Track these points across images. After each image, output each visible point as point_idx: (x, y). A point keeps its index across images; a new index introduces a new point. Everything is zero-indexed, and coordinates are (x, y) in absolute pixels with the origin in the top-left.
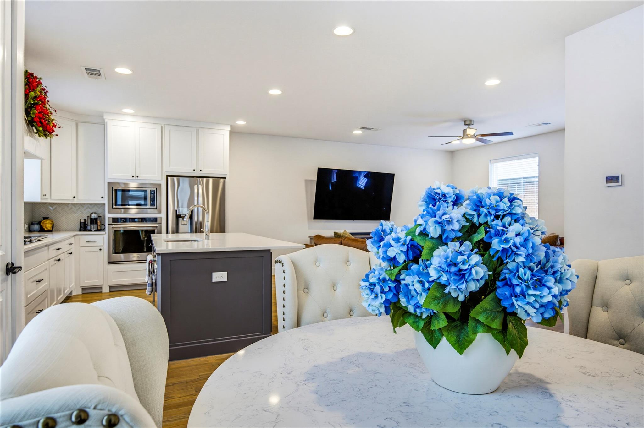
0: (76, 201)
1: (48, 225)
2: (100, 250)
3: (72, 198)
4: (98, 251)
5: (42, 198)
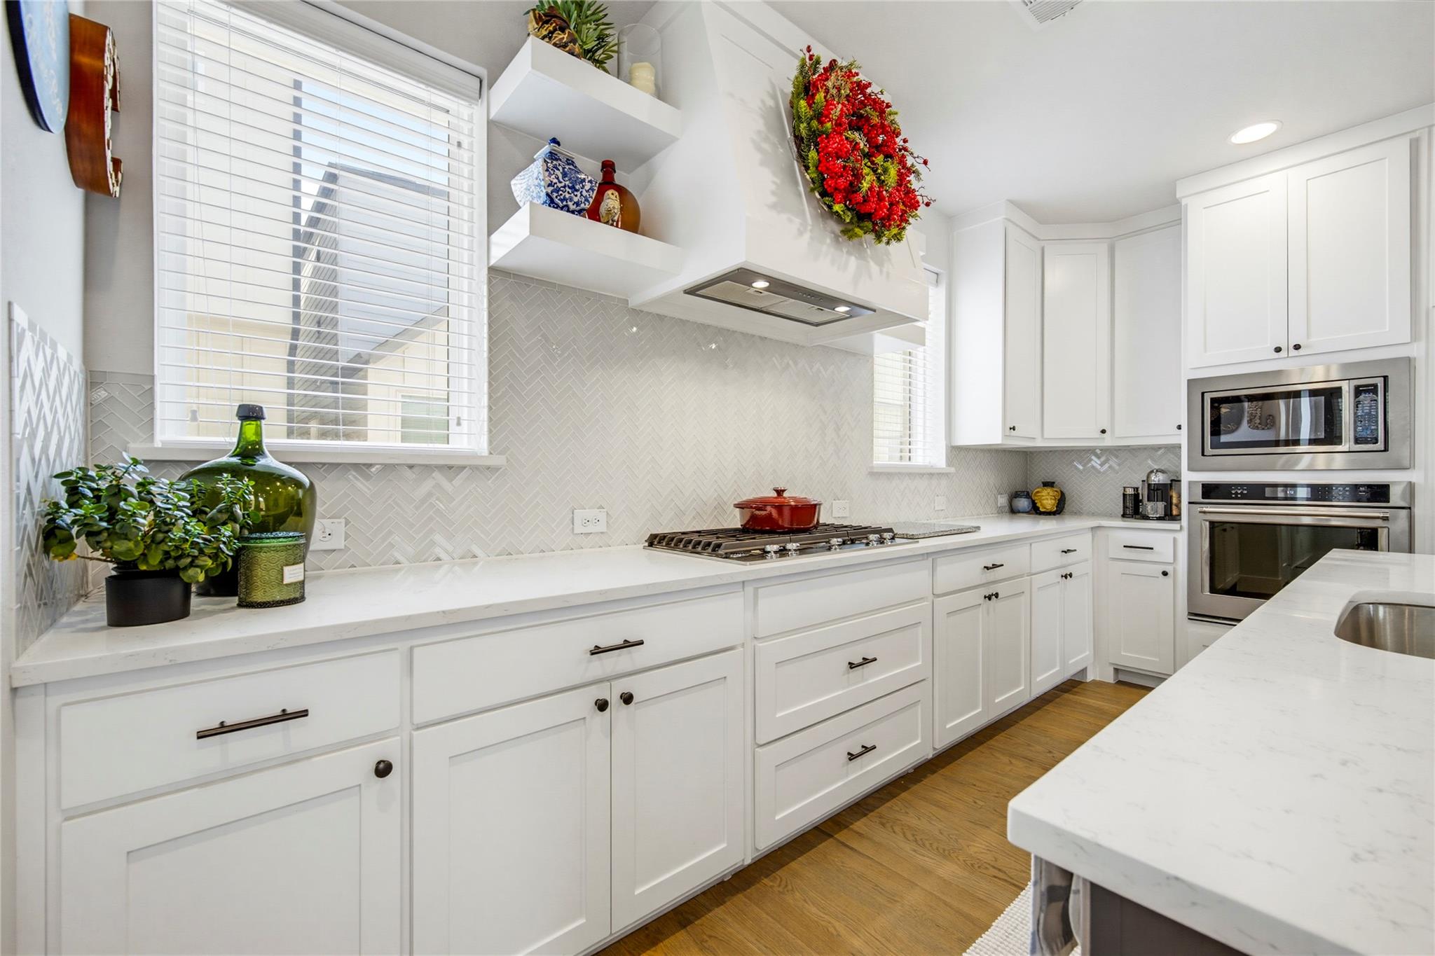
0: (1108, 441)
1: (1047, 499)
2: (1166, 573)
3: (1099, 435)
4: (1158, 577)
5: (1005, 436)
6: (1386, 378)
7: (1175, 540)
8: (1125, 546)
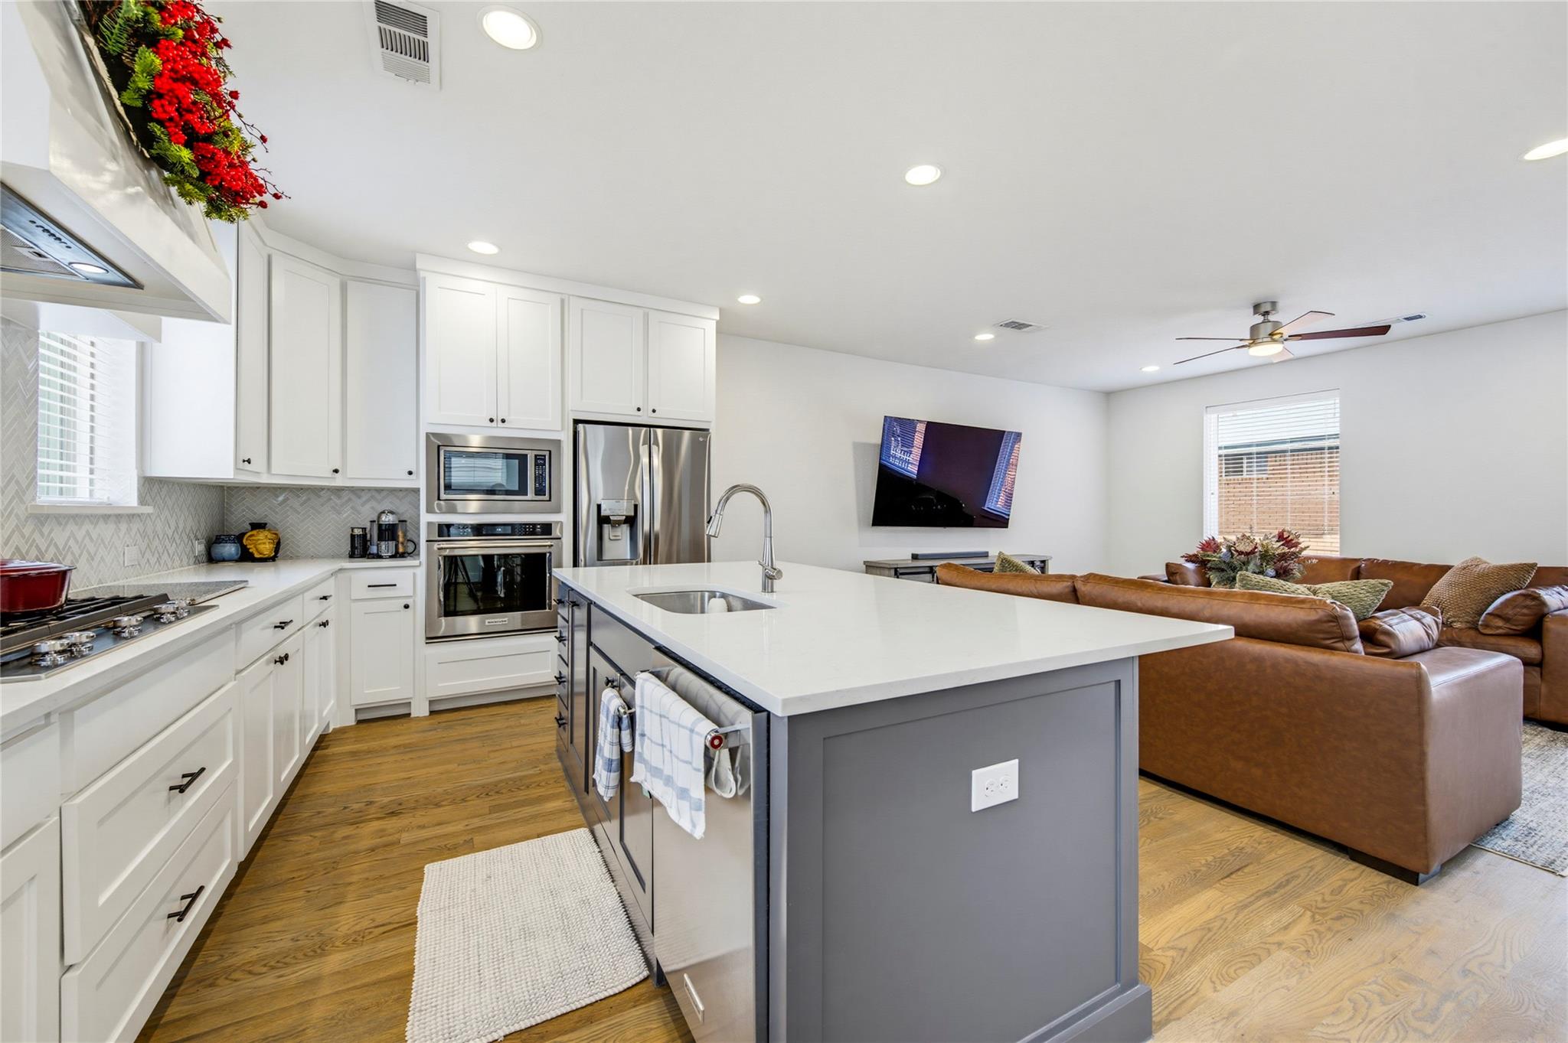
0: (339, 481)
1: (264, 543)
2: (407, 607)
3: (330, 474)
4: (400, 611)
5: (237, 469)
6: (550, 452)
7: (414, 574)
8: (369, 586)
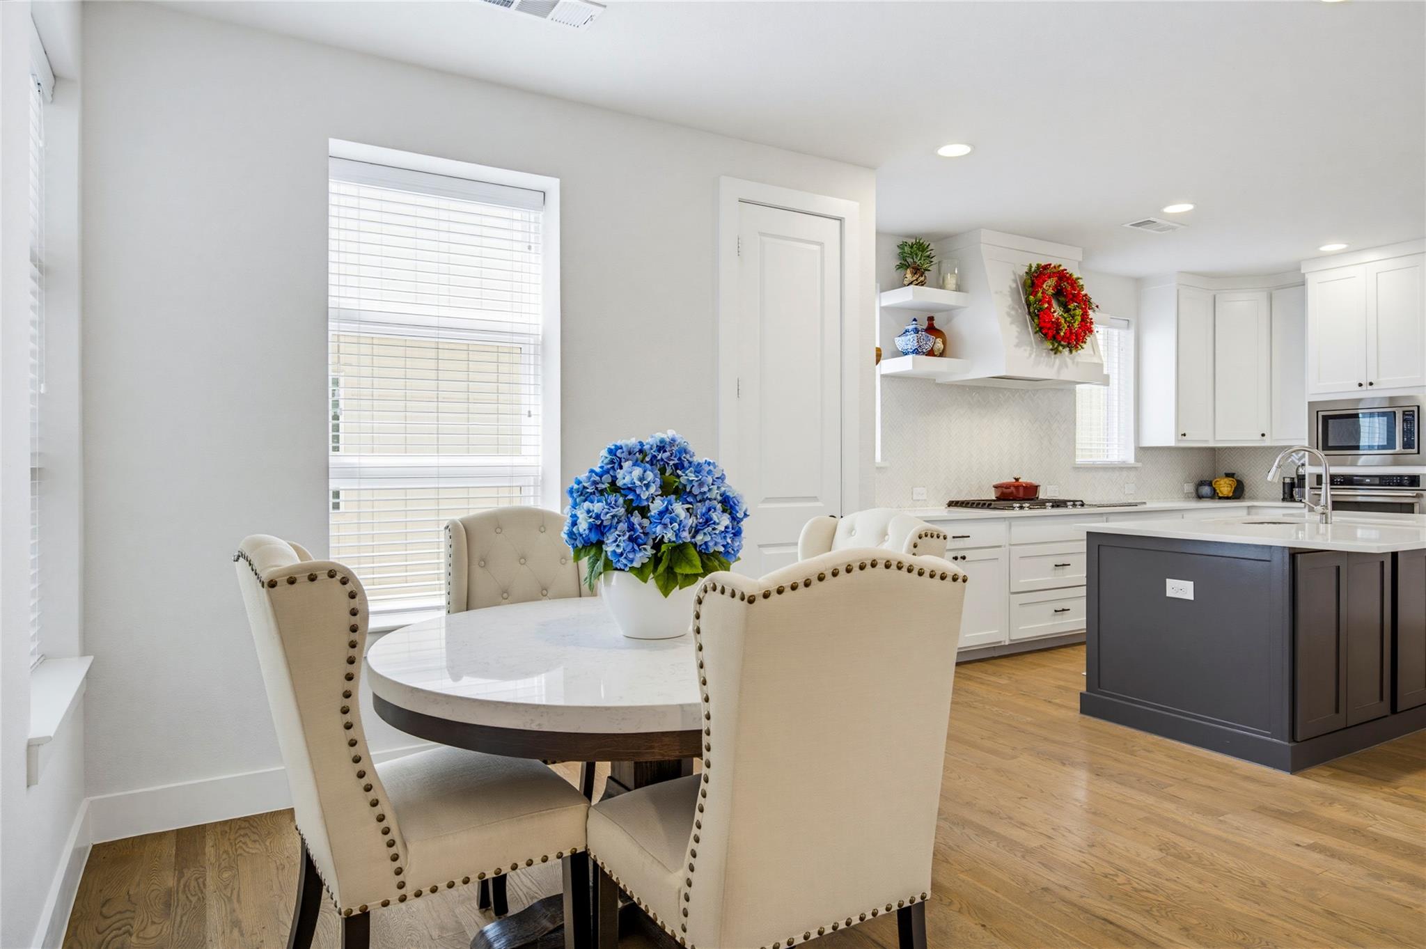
0: (1267, 442)
1: (1224, 487)
3: (1260, 437)
5: (1178, 440)
6: (1418, 407)
